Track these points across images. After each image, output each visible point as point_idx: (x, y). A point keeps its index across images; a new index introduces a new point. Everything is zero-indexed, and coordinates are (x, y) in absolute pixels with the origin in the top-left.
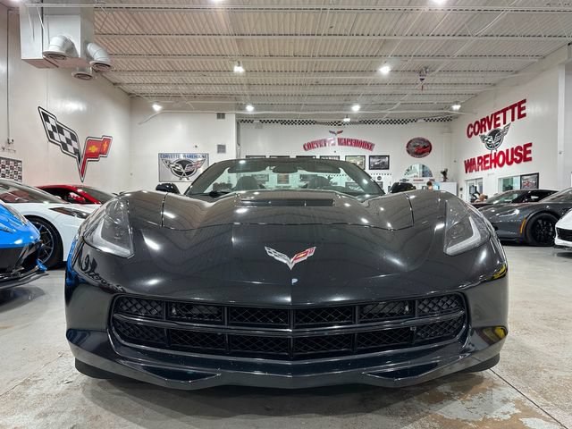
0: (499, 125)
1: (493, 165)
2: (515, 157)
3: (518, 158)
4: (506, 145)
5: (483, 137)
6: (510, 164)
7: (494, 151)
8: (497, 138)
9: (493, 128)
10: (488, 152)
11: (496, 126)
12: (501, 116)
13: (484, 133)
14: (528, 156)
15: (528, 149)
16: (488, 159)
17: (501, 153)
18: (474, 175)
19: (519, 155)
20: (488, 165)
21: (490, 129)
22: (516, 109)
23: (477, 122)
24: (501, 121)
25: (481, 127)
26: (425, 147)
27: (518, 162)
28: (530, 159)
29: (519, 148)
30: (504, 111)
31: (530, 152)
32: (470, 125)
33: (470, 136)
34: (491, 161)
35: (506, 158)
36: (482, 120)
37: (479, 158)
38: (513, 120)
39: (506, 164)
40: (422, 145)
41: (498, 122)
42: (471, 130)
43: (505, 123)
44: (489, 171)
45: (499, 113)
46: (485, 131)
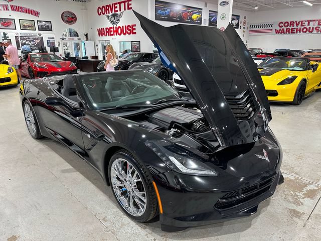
0: (117, 11)
1: (115, 33)
2: (127, 31)
3: (129, 32)
4: (122, 23)
5: (108, 17)
6: (125, 34)
7: (115, 26)
8: (117, 19)
9: (113, 12)
10: (112, 26)
11: (115, 11)
12: (118, 6)
13: (108, 14)
14: (134, 31)
15: (134, 27)
16: (112, 30)
17: (119, 27)
18: (105, 38)
19: (129, 30)
20: (112, 33)
21: (112, 12)
22: (126, 4)
23: (103, 7)
24: (118, 9)
25: (106, 10)
26: (72, 18)
27: (129, 34)
28: (135, 33)
29: (129, 26)
30: (120, 3)
31: (135, 29)
32: (99, 8)
33: (100, 15)
34: (114, 31)
35: (122, 31)
36: (107, 6)
37: (106, 29)
38: (125, 10)
39: (122, 34)
40: (71, 16)
41: (116, 9)
42: (100, 11)
43: (120, 10)
44: (113, 37)
45: (116, 4)
46: (109, 13)
